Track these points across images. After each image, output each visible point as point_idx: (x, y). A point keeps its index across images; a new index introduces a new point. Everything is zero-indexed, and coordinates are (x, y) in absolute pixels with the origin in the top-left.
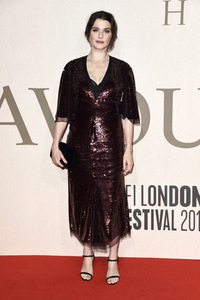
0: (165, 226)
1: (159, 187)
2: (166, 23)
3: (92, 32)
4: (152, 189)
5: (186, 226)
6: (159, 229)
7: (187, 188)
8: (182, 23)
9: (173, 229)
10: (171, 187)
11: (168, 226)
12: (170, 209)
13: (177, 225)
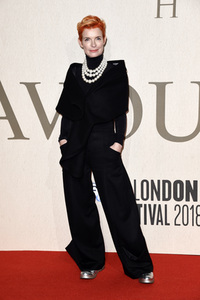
0: (158, 221)
1: (152, 181)
2: (158, 16)
4: (145, 183)
5: (179, 221)
7: (180, 182)
8: (174, 16)
9: (166, 224)
10: (164, 182)
11: (161, 221)
12: (163, 203)
13: (170, 220)
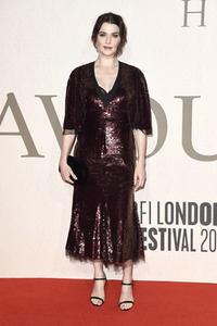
0: (183, 247)
1: (177, 203)
2: (185, 25)
3: (99, 37)
4: (169, 206)
5: (206, 247)
6: (177, 249)
7: (208, 205)
8: (202, 25)
9: (192, 250)
10: (190, 204)
11: (187, 247)
12: (188, 228)
13: (197, 245)
